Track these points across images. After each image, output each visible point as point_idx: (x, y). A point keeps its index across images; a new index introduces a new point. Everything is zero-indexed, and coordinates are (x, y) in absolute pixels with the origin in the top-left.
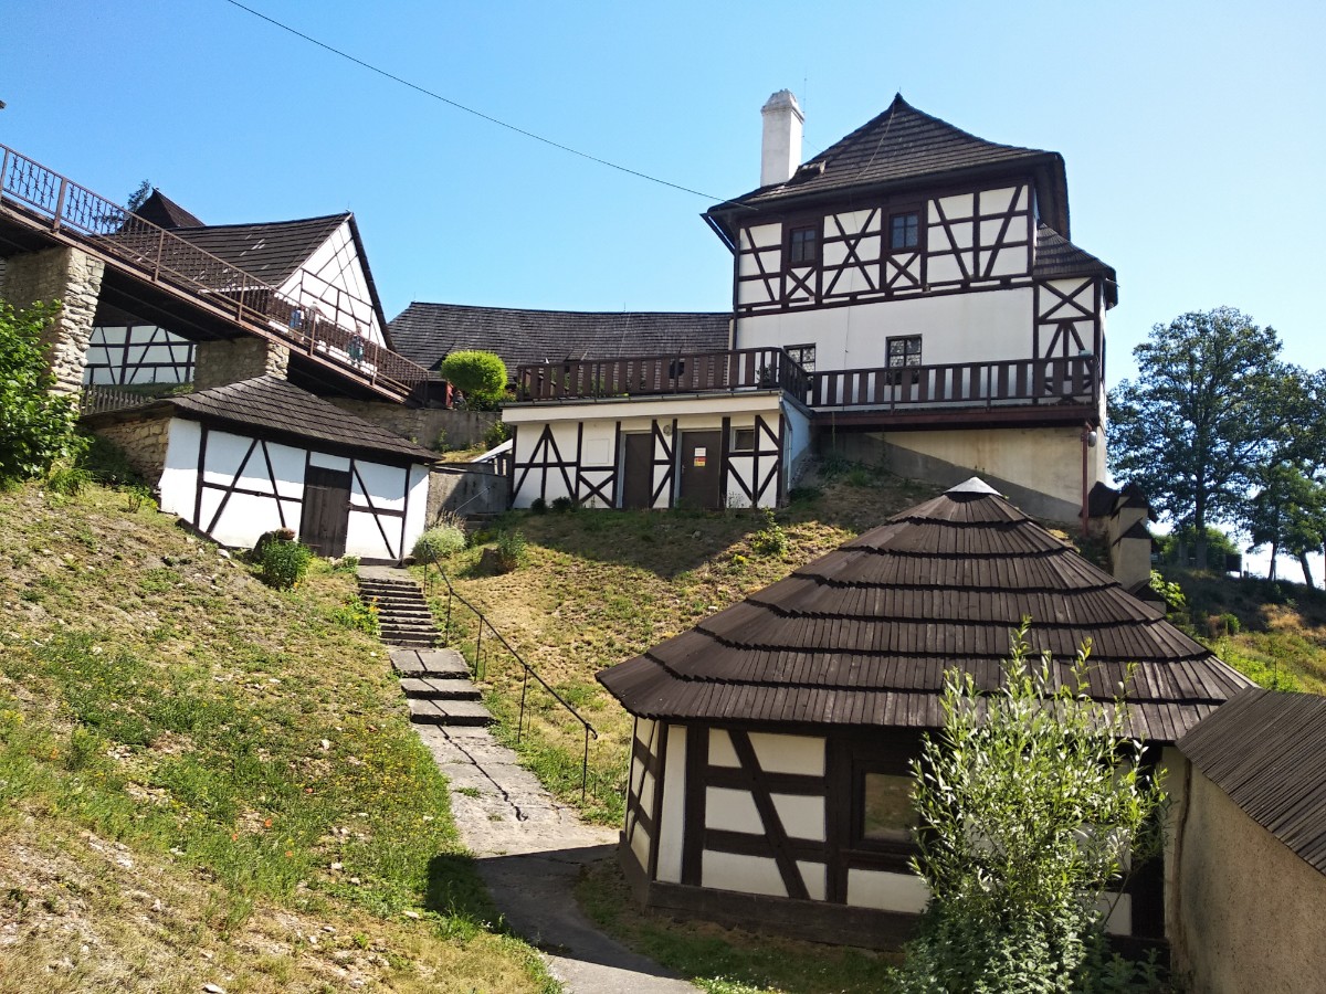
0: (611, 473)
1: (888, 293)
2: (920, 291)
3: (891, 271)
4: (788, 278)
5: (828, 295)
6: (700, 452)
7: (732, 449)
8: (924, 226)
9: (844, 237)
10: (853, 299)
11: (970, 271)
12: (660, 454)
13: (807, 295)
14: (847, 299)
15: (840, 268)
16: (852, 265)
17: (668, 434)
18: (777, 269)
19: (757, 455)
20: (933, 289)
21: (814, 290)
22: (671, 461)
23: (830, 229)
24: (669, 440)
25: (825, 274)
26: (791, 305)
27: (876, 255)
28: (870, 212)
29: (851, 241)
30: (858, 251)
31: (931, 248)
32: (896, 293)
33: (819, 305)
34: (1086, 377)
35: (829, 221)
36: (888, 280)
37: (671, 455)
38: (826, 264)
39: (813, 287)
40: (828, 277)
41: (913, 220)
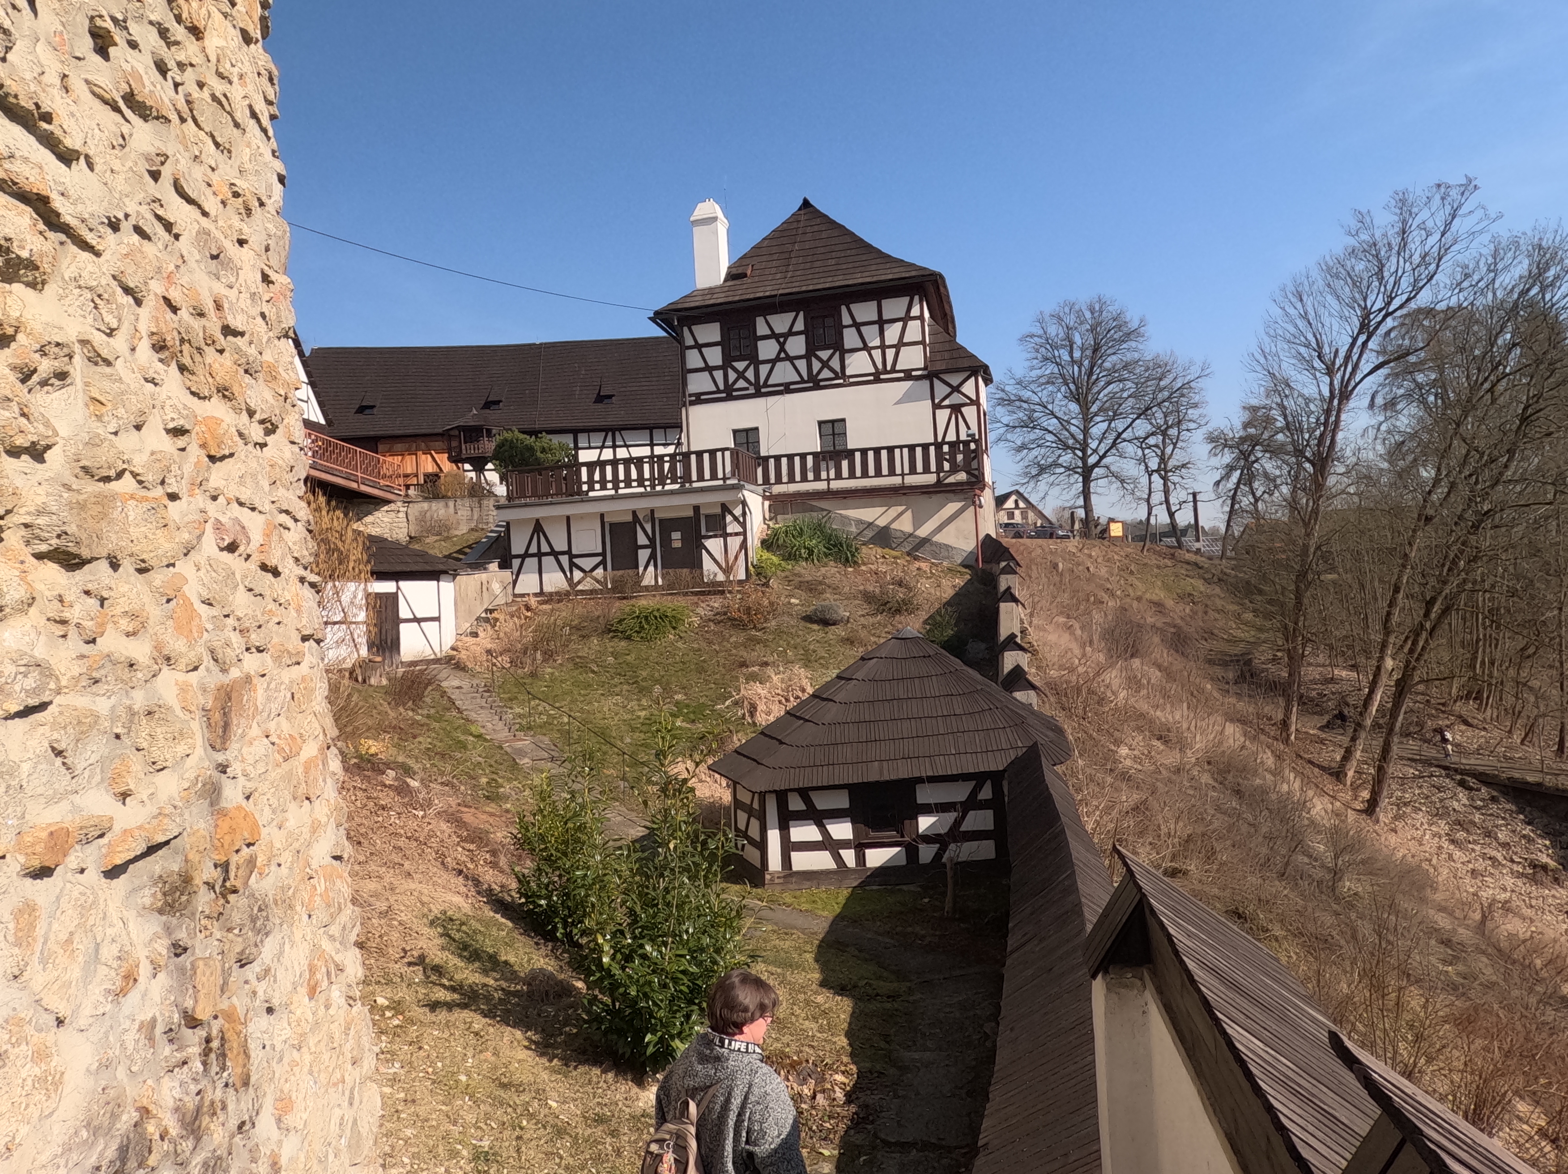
0: (600, 558)
1: (814, 383)
2: (841, 381)
3: (816, 365)
4: (730, 371)
5: (766, 385)
6: (676, 536)
7: (703, 532)
8: (839, 328)
9: (774, 335)
10: (787, 389)
11: (880, 366)
12: (642, 540)
13: (746, 385)
14: (782, 388)
15: (773, 362)
16: (783, 360)
17: (647, 522)
18: (719, 362)
19: (725, 535)
20: (852, 380)
21: (753, 380)
22: (652, 545)
23: (762, 329)
24: (648, 528)
25: (761, 367)
26: (734, 394)
27: (803, 352)
28: (794, 314)
29: (781, 339)
30: (787, 347)
31: (847, 346)
32: (822, 384)
33: (758, 394)
34: (974, 451)
35: (760, 322)
36: (815, 372)
37: (652, 540)
38: (761, 358)
39: (752, 379)
40: (764, 369)
41: (829, 322)
